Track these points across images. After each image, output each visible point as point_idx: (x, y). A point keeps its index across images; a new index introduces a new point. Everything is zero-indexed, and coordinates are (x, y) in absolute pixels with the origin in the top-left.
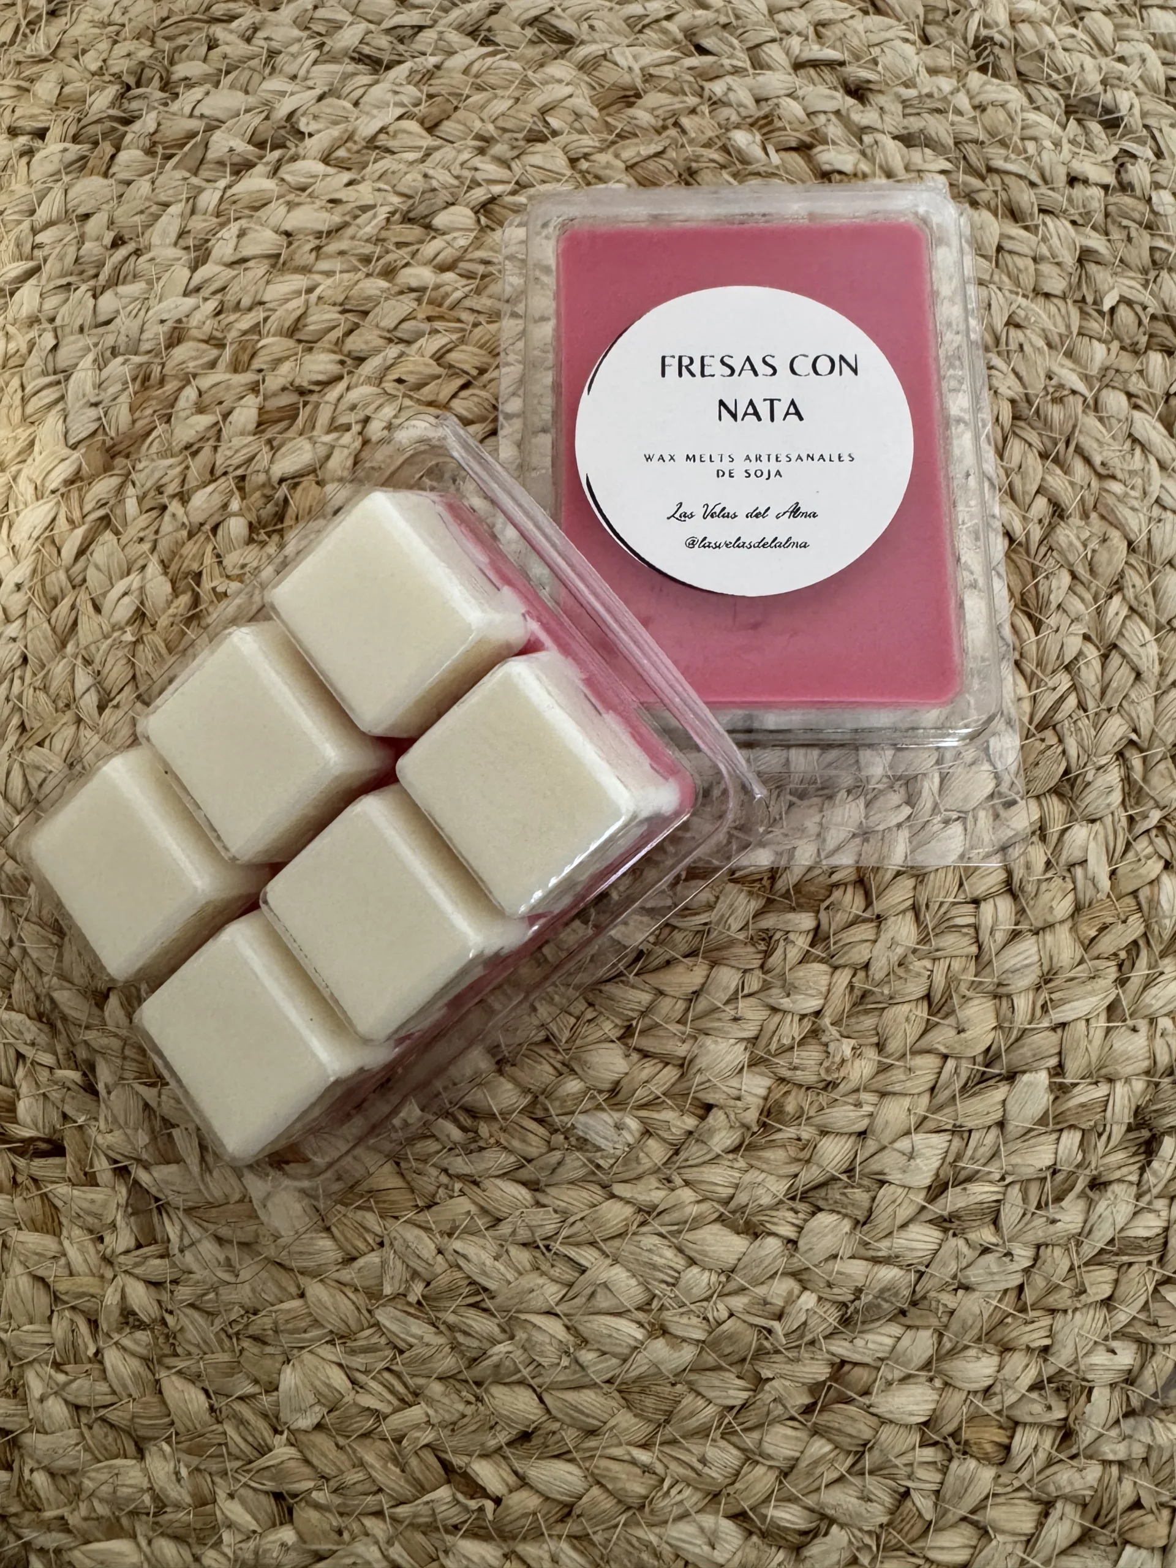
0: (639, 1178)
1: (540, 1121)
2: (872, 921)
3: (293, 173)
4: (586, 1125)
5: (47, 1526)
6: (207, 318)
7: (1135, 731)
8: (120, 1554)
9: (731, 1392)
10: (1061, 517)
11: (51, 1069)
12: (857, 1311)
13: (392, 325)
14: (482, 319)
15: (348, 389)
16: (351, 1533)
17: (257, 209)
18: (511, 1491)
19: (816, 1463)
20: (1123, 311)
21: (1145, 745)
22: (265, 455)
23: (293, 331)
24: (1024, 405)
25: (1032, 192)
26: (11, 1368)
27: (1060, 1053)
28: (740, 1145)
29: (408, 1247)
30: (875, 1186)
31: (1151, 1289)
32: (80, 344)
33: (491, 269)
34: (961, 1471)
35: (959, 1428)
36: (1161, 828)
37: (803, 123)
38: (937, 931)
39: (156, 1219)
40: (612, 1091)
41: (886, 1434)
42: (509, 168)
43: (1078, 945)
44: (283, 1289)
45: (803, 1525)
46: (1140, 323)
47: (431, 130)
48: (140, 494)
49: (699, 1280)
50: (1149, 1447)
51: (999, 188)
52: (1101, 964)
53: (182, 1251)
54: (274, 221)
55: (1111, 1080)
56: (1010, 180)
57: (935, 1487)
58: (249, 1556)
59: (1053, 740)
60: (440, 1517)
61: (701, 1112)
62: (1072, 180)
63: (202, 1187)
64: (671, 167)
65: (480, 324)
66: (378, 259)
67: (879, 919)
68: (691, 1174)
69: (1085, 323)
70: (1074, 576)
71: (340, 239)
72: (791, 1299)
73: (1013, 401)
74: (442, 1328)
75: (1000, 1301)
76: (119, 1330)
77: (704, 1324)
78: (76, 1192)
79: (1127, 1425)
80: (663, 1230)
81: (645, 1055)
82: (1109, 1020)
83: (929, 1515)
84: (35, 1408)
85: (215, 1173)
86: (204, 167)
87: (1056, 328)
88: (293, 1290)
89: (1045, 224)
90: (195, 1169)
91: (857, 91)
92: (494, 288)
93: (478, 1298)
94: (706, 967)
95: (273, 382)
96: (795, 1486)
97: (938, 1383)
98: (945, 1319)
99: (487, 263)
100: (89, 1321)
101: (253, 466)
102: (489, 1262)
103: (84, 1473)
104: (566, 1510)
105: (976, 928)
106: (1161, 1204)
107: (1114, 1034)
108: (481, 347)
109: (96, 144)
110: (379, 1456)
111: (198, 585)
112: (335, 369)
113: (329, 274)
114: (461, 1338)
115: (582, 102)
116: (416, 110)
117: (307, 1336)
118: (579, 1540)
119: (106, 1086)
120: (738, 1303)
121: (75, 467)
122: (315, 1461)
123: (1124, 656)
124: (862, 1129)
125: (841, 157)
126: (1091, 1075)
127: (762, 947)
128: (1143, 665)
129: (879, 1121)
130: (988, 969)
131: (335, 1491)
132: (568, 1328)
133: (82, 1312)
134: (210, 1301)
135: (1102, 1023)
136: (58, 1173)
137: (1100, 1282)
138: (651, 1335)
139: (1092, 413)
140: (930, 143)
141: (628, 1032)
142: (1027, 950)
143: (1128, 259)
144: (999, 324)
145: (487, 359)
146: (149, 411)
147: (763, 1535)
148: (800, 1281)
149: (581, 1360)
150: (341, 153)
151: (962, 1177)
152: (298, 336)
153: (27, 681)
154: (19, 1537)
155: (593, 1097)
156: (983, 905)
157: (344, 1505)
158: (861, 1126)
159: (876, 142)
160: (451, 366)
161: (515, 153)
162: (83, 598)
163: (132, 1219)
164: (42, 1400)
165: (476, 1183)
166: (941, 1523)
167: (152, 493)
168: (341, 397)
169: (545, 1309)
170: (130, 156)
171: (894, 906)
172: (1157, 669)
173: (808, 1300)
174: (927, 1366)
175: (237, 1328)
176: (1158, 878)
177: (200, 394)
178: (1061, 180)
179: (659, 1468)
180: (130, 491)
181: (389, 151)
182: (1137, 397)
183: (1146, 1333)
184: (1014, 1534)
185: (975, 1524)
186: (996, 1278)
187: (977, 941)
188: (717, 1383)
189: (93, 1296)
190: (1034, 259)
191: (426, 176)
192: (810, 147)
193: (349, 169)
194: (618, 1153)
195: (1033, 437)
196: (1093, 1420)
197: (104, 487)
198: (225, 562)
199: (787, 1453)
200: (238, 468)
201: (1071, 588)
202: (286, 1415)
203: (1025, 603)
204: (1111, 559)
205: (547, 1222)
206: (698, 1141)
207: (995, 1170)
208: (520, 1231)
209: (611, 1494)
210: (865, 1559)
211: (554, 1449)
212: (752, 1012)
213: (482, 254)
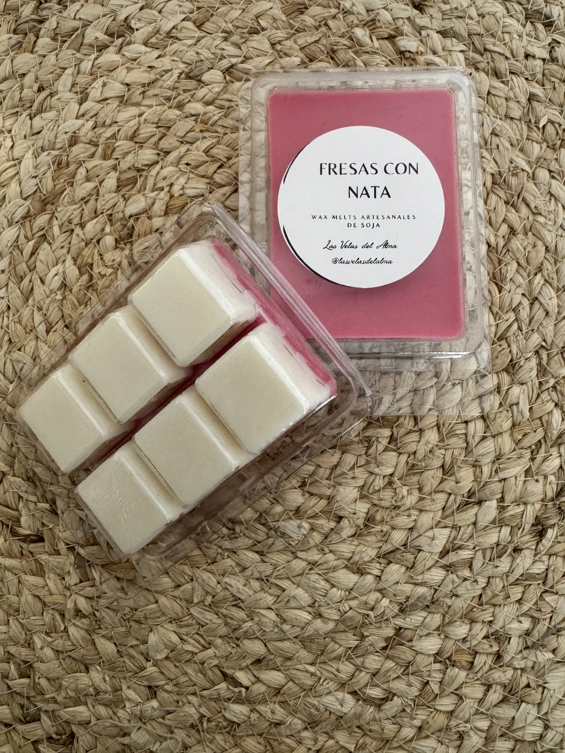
0: (309, 549)
1: (263, 525)
2: (417, 432)
3: (130, 51)
4: (284, 526)
5: (47, 701)
6: (89, 131)
7: (544, 341)
8: (80, 712)
9: (351, 641)
10: (514, 235)
11: (35, 503)
12: (407, 606)
13: (183, 135)
14: (228, 131)
15: (162, 168)
16: (183, 702)
17: (111, 71)
18: (253, 684)
19: (388, 671)
20: (550, 127)
21: (549, 348)
22: (121, 203)
23: (132, 138)
24: (499, 177)
25: (506, 62)
26: (26, 635)
27: (503, 492)
28: (355, 534)
29: (204, 581)
30: (416, 552)
31: (539, 595)
32: (25, 145)
33: (233, 104)
34: (451, 674)
35: (451, 655)
36: (554, 387)
37: (391, 24)
38: (448, 436)
39: (88, 570)
40: (297, 510)
41: (419, 658)
42: (240, 48)
43: (513, 442)
44: (149, 600)
45: (382, 696)
46: (557, 133)
47: (199, 27)
48: (60, 224)
49: (336, 594)
50: (535, 663)
51: (490, 60)
52: (524, 451)
53: (101, 584)
54: (120, 79)
55: (525, 504)
56: (495, 56)
57: (440, 680)
58: (138, 713)
59: (505, 345)
60: (222, 695)
61: (337, 519)
62: (527, 56)
63: (109, 556)
64: (323, 49)
65: (227, 134)
66: (174, 99)
67: (421, 431)
68: (334, 547)
69: (530, 134)
70: (519, 264)
71: (155, 87)
72: (377, 602)
73: (492, 175)
74: (220, 615)
75: (471, 601)
76: (75, 619)
77: (339, 613)
78: (51, 559)
79: (525, 653)
80: (320, 572)
81: (312, 494)
82: (525, 477)
83: (437, 692)
84: (38, 652)
86: (82, 47)
87: (516, 136)
88: (152, 600)
89: (512, 80)
91: (419, 6)
92: (234, 115)
93: (237, 602)
94: (339, 454)
95: (124, 165)
96: (378, 680)
98: (446, 609)
99: (230, 101)
100: (60, 614)
101: (116, 209)
102: (241, 587)
103: (63, 679)
104: (277, 691)
105: (466, 435)
106: (545, 558)
107: (527, 483)
108: (228, 146)
109: (26, 34)
110: (194, 670)
111: (91, 270)
112: (155, 158)
113: (150, 106)
114: (229, 621)
115: (277, 12)
116: (191, 15)
117: (160, 620)
118: (283, 704)
119: (62, 510)
120: (354, 603)
121: (26, 210)
122: (165, 672)
123: (541, 304)
125: (410, 43)
126: (516, 501)
127: (366, 445)
128: (550, 309)
129: (419, 523)
130: (471, 454)
131: (175, 685)
132: (277, 615)
133: (57, 610)
134: (115, 605)
135: (523, 478)
136: (41, 550)
137: (516, 592)
138: (314, 618)
139: (531, 181)
140: (456, 35)
141: (303, 485)
142: (489, 445)
143: (554, 99)
144: (487, 134)
145: (231, 153)
146: (62, 180)
147: (364, 701)
148: (382, 593)
149: (283, 629)
150: (153, 40)
151: (456, 547)
152: (136, 140)
153: (11, 319)
154: (36, 706)
155: (288, 514)
156: (469, 424)
157: (179, 691)
158: (410, 526)
159: (428, 35)
160: (213, 157)
161: (243, 40)
162: (35, 277)
163: (77, 570)
164: (41, 649)
165: (235, 553)
166: (442, 695)
167: (66, 224)
168: (158, 173)
169: (267, 607)
170: (44, 41)
171: (428, 425)
172: (556, 310)
173: (385, 602)
174: (438, 629)
175: (128, 617)
176: (551, 412)
177: (87, 171)
178: (522, 56)
179: (318, 674)
180: (55, 222)
181: (177, 39)
182: (554, 172)
183: (536, 615)
184: (473, 699)
185: (457, 694)
186: (470, 592)
187: (466, 441)
188: (344, 638)
189: (62, 604)
190: (506, 99)
191: (197, 53)
192: (394, 37)
193: (157, 49)
194: (300, 539)
195: (502, 194)
196: (510, 651)
197: (42, 220)
198: (104, 258)
199: (375, 667)
200: (108, 210)
201: (517, 271)
202: (151, 653)
203: (495, 278)
204: (537, 256)
205: (267, 569)
206: (336, 533)
207: (471, 544)
208: (255, 573)
209: (297, 684)
210: (408, 710)
211: (271, 666)
212: (361, 475)
213: (227, 96)
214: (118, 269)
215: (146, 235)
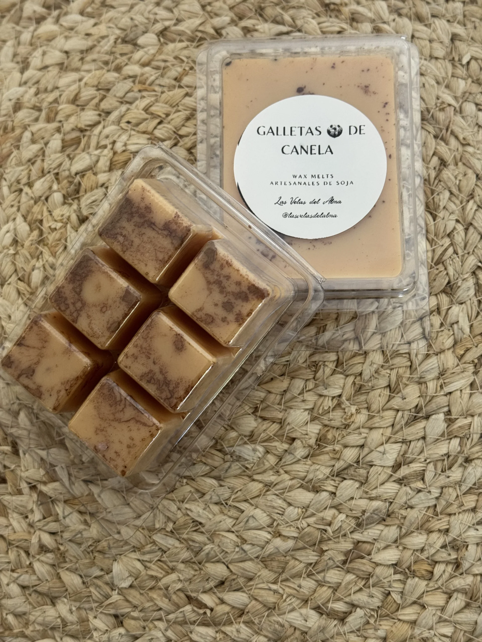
0: (265, 471)
1: (220, 451)
2: (362, 354)
3: (66, 21)
4: (240, 450)
6: (32, 97)
9: (310, 557)
10: (445, 166)
12: (363, 520)
13: (122, 95)
14: (165, 89)
15: (104, 127)
16: (149, 627)
17: (50, 40)
18: (217, 605)
19: (349, 583)
20: (473, 63)
22: (67, 163)
23: (74, 100)
24: (426, 113)
25: (428, 7)
27: (449, 405)
28: (308, 455)
29: (165, 508)
30: (369, 467)
33: (168, 64)
34: (411, 583)
35: (410, 565)
38: (392, 357)
39: (51, 506)
40: (250, 435)
41: (379, 570)
42: (172, 12)
43: (456, 358)
45: (345, 609)
46: (481, 69)
48: (9, 184)
49: (293, 512)
51: (412, 6)
52: (467, 366)
53: (64, 518)
54: (59, 46)
55: (472, 416)
57: (401, 590)
58: (106, 640)
59: (442, 269)
60: (187, 617)
61: (290, 442)
63: (70, 490)
64: (251, 7)
65: (165, 92)
66: (112, 62)
67: (366, 353)
68: (288, 468)
69: (454, 71)
70: (451, 193)
71: (93, 53)
72: (334, 517)
73: (421, 112)
74: (182, 540)
75: (426, 511)
76: (39, 554)
77: (297, 530)
78: (14, 498)
80: (277, 492)
81: (264, 419)
82: (471, 390)
83: (399, 601)
84: (5, 588)
85: (76, 484)
86: (22, 20)
87: (441, 74)
88: (115, 530)
89: (434, 23)
90: (67, 483)
92: (170, 74)
93: (197, 528)
94: (289, 380)
95: (67, 127)
96: (340, 593)
97: (401, 548)
98: (402, 521)
99: (165, 61)
100: (25, 551)
101: (62, 168)
102: (201, 511)
103: (30, 614)
104: (242, 611)
105: (409, 354)
107: (473, 396)
108: (166, 103)
110: (159, 595)
111: (42, 225)
112: (97, 118)
113: (89, 71)
114: (191, 543)
117: (123, 549)
118: (248, 623)
120: (311, 520)
122: (131, 599)
123: (475, 228)
124: (361, 444)
126: (463, 414)
127: (314, 369)
129: (369, 440)
130: (415, 373)
131: (141, 611)
132: (237, 536)
134: (78, 538)
135: (468, 391)
136: (4, 491)
137: (470, 501)
138: (274, 537)
139: (458, 115)
141: (256, 409)
142: (433, 362)
143: (475, 37)
145: (170, 109)
146: (8, 145)
147: (328, 615)
148: (338, 510)
149: (244, 548)
150: (89, 10)
151: (407, 461)
152: (77, 103)
155: (242, 439)
156: (412, 344)
157: (145, 616)
158: (361, 442)
160: (152, 114)
161: (174, 5)
163: (41, 507)
164: (8, 585)
165: (193, 480)
166: (404, 604)
167: (15, 184)
168: (100, 133)
169: (227, 529)
171: (372, 348)
173: (342, 517)
174: (396, 541)
175: (91, 548)
177: (33, 134)
179: (281, 591)
181: (112, 7)
182: (480, 105)
184: (435, 606)
185: (419, 604)
186: (424, 502)
187: (410, 360)
188: (303, 554)
189: (26, 540)
190: (430, 41)
191: (132, 19)
193: (94, 18)
194: (255, 461)
195: (430, 129)
196: (469, 558)
198: (53, 214)
199: (336, 581)
200: (54, 169)
201: (450, 199)
202: (116, 582)
203: (429, 208)
204: (468, 183)
205: (225, 493)
206: (290, 453)
207: (422, 457)
208: (214, 497)
209: (261, 602)
210: (372, 621)
211: (235, 587)
212: (311, 398)
213: (163, 57)
214: (67, 223)
215: (92, 189)
